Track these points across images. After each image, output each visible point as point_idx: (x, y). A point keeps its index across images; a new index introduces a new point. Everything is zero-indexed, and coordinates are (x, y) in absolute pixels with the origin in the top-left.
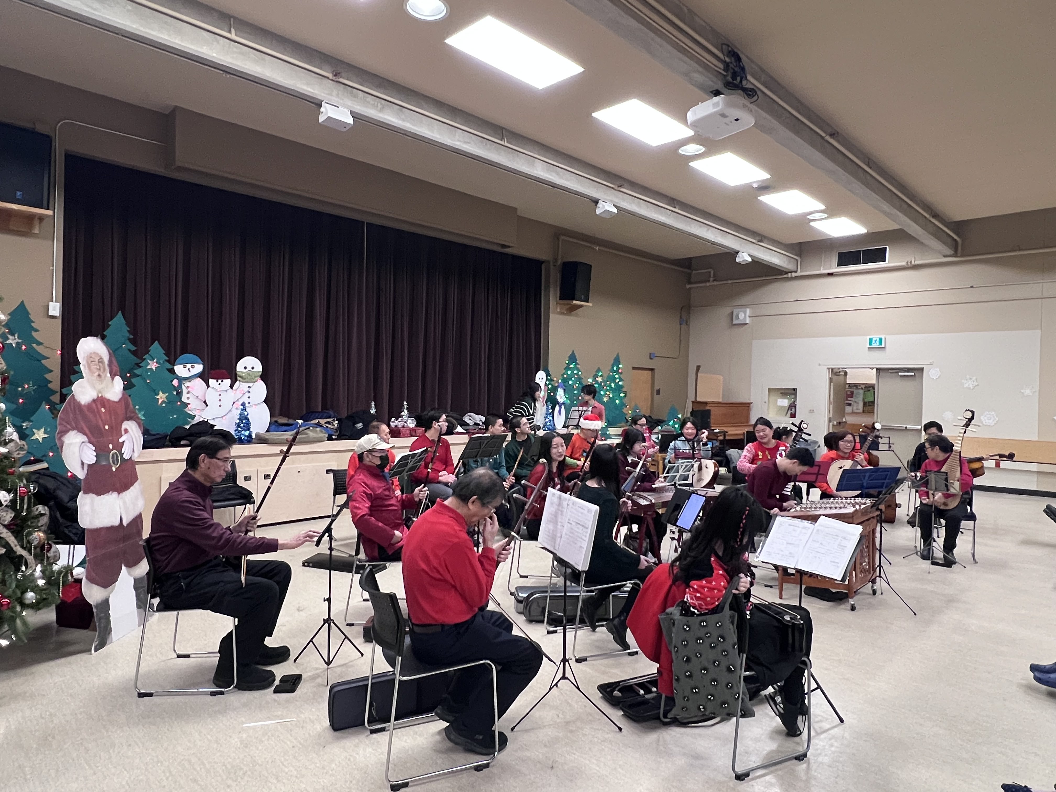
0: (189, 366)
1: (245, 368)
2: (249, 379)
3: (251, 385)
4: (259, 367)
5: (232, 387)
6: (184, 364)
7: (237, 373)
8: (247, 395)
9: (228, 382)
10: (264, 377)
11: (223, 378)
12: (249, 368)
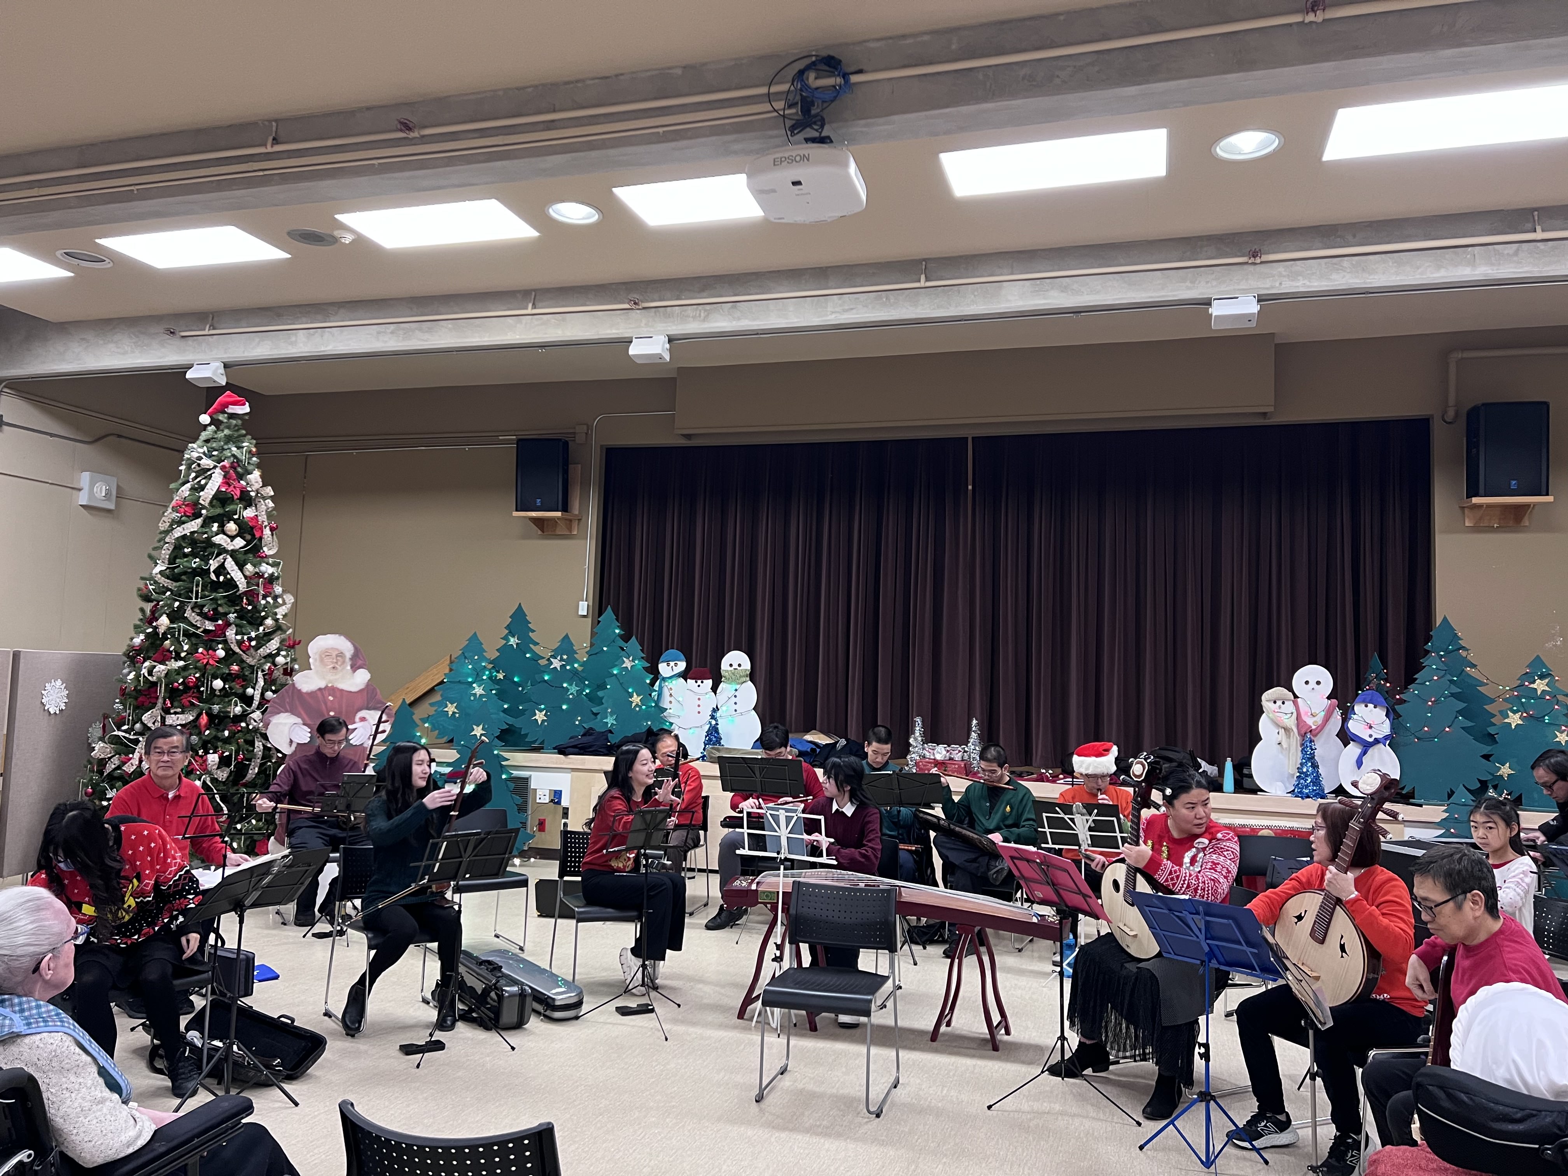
0: (672, 664)
1: (731, 665)
2: (736, 678)
3: (738, 687)
4: (747, 665)
5: (714, 689)
6: (668, 662)
7: (723, 673)
8: (734, 700)
9: (709, 683)
10: (752, 676)
11: (702, 677)
12: (735, 666)
